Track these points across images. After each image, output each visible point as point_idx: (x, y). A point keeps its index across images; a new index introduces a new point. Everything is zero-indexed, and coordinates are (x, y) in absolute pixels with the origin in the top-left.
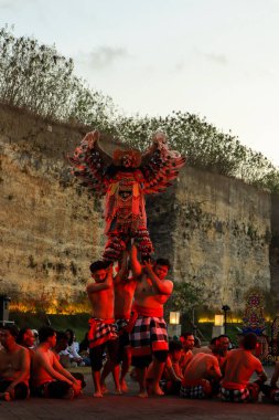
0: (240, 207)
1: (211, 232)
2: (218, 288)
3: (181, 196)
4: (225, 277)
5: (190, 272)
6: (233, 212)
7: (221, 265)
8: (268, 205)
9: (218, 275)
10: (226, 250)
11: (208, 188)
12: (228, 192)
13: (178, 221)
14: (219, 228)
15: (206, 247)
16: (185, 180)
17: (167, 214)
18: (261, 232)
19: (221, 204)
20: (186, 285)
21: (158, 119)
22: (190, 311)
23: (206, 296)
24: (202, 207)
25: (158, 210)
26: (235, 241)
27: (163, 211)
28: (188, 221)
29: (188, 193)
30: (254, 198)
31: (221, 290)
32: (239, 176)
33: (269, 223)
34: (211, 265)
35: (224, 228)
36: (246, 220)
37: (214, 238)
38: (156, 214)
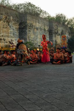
0: (42, 24)
1: (35, 30)
2: (38, 42)
3: (28, 22)
4: (39, 40)
5: (31, 39)
6: (40, 25)
7: (38, 37)
8: (48, 23)
9: (37, 40)
10: (39, 34)
11: (34, 20)
12: (39, 21)
13: (28, 28)
14: (37, 29)
15: (34, 33)
16: (29, 18)
17: (25, 26)
18: (47, 30)
19: (37, 23)
20: (30, 42)
21: (22, 4)
22: (31, 48)
23: (35, 44)
24: (33, 24)
25: (23, 25)
26: (41, 32)
27: (24, 25)
28: (30, 27)
29: (30, 21)
30: (45, 22)
31: (38, 43)
32: (41, 17)
33: (48, 27)
34: (35, 37)
35: (38, 29)
36: (43, 27)
37: (36, 31)
38: (22, 26)
